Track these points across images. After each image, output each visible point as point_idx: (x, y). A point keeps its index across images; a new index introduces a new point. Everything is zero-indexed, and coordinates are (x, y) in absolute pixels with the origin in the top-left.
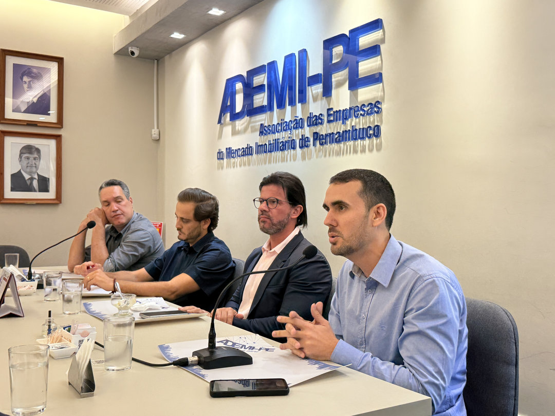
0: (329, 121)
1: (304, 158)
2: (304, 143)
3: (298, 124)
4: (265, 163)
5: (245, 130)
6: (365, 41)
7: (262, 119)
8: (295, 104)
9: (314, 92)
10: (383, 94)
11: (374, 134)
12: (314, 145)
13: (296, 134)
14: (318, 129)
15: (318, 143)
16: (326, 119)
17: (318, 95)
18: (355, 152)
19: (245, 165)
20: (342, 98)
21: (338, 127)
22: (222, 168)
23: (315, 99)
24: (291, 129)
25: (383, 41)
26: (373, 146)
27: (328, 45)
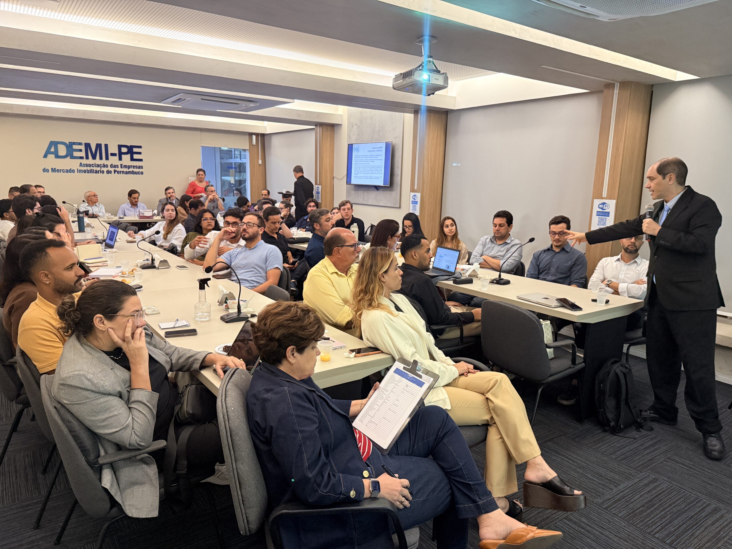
0: (121, 168)
1: (109, 177)
2: (109, 172)
3: (105, 166)
5: (67, 163)
12: (115, 173)
13: (105, 169)
14: (116, 169)
15: (116, 173)
16: (120, 166)
20: (127, 161)
21: (126, 170)
23: (113, 160)
24: (101, 167)
27: (120, 147)
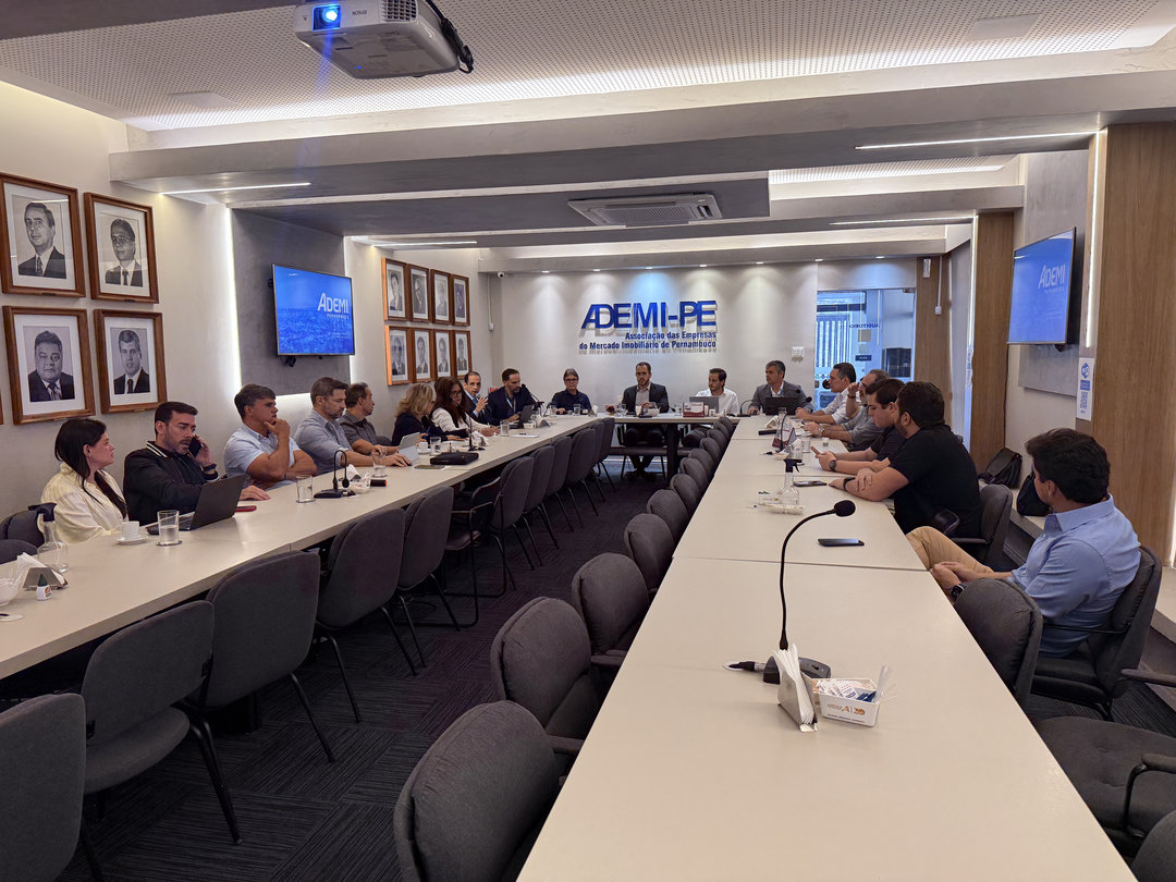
0: (683, 337)
1: (664, 352)
2: (665, 345)
3: (660, 336)
4: (632, 353)
5: (610, 334)
7: (625, 330)
10: (716, 330)
11: (712, 345)
13: (658, 341)
14: (675, 340)
15: (675, 346)
16: (680, 336)
18: (700, 351)
19: (609, 353)
20: (691, 327)
21: (689, 340)
22: (585, 354)
23: (673, 326)
24: (654, 338)
26: (711, 349)
27: (683, 304)
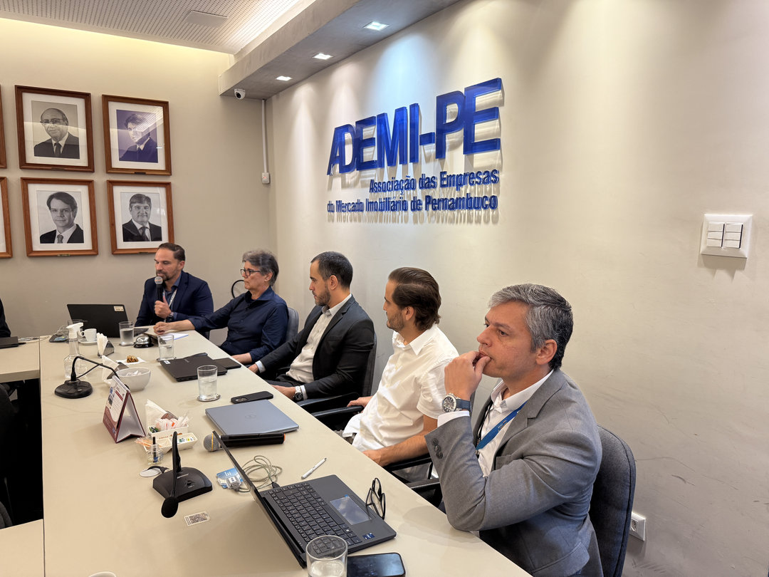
0: (442, 186)
1: (415, 221)
2: (416, 205)
3: (410, 185)
4: (376, 221)
5: (355, 184)
6: (482, 101)
7: (372, 174)
8: (407, 163)
9: (426, 152)
10: (500, 162)
11: (490, 205)
12: (427, 209)
13: (408, 195)
14: (430, 192)
15: (430, 206)
17: (430, 156)
18: (470, 221)
19: (355, 220)
20: (456, 162)
21: (451, 193)
22: (333, 221)
23: (428, 160)
25: (502, 103)
26: (489, 217)
27: (443, 102)
